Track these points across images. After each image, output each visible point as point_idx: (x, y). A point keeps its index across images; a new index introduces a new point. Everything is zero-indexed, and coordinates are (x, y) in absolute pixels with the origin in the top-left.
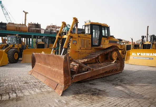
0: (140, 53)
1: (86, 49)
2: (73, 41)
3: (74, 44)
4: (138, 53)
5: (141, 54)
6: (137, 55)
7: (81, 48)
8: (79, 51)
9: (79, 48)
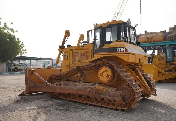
1: (81, 64)
8: (70, 66)
9: (71, 63)
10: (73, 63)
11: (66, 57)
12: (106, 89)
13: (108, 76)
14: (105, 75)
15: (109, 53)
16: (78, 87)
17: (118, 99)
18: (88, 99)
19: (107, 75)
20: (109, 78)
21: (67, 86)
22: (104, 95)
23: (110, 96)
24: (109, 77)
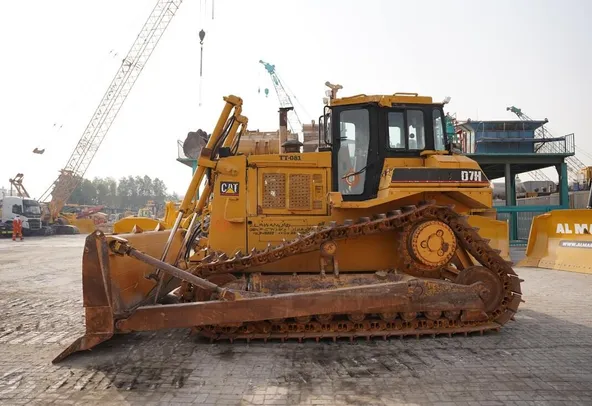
0: (585, 226)
1: (293, 214)
2: (222, 183)
3: (225, 194)
4: (577, 226)
5: (589, 227)
6: (577, 232)
7: (265, 211)
8: (250, 222)
9: (252, 210)
10: (259, 211)
11: (230, 191)
12: (440, 285)
13: (445, 247)
14: (436, 243)
15: (437, 184)
16: (375, 288)
17: (474, 306)
18: (367, 321)
19: (443, 243)
20: (446, 254)
21: (321, 291)
22: (433, 301)
23: (452, 302)
24: (450, 250)
